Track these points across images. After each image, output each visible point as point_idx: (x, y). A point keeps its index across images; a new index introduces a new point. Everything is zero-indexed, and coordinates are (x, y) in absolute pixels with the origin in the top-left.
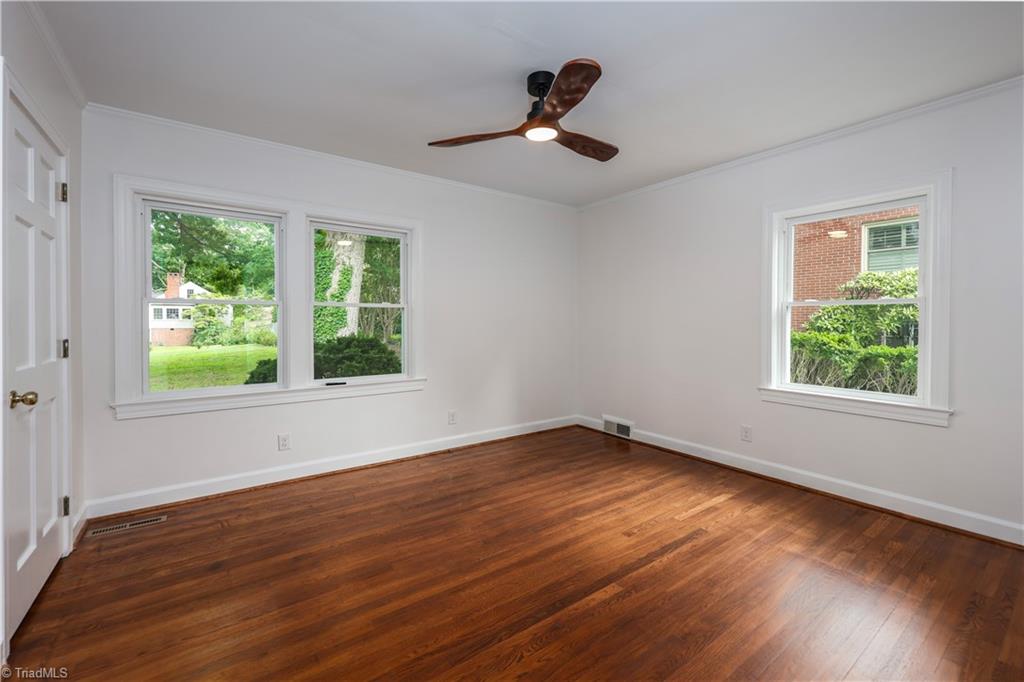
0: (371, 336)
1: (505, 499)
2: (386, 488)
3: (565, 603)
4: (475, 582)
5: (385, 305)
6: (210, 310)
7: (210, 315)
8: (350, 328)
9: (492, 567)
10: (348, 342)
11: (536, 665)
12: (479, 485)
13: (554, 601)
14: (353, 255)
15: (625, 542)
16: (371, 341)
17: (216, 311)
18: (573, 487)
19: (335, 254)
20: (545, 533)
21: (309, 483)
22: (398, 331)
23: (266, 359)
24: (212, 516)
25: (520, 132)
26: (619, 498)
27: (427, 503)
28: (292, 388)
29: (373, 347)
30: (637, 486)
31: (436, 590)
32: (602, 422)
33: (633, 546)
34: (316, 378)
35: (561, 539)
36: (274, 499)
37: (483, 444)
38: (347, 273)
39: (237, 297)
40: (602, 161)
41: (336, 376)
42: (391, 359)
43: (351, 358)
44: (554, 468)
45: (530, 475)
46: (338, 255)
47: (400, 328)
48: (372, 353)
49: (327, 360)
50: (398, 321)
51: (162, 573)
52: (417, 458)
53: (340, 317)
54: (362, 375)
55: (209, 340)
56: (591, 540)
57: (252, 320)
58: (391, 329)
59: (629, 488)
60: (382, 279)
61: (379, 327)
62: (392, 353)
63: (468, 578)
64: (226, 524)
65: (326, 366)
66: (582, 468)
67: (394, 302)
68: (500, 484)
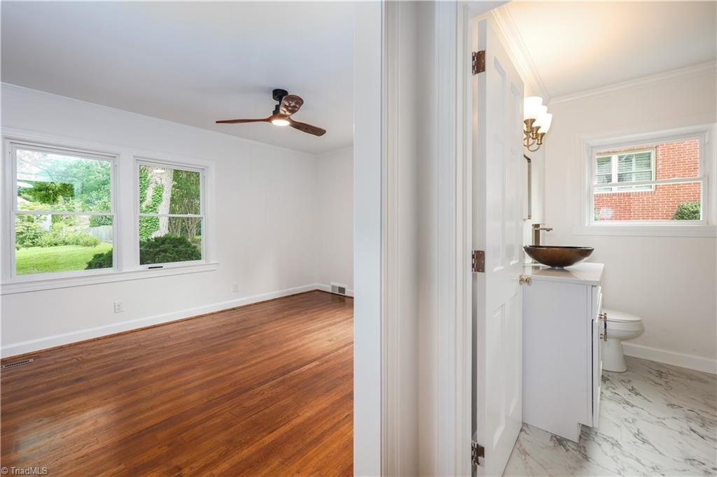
0: (179, 236)
1: (266, 330)
2: (191, 331)
3: (288, 372)
4: (244, 368)
5: (189, 215)
6: (28, 217)
7: (28, 221)
8: (162, 231)
9: (253, 362)
10: (161, 241)
11: (269, 395)
12: (251, 325)
13: (284, 371)
14: (164, 177)
15: (328, 344)
16: (180, 239)
17: (35, 217)
18: (307, 322)
19: (149, 176)
20: (285, 344)
21: (138, 333)
22: (200, 234)
23: (100, 253)
24: (69, 356)
25: (269, 120)
26: (330, 325)
27: (218, 337)
28: (124, 271)
29: (181, 243)
30: (341, 319)
31: (221, 374)
32: (330, 287)
33: (331, 345)
34: (141, 264)
35: (293, 346)
36: (113, 343)
37: (256, 304)
38: (159, 190)
39: (56, 206)
40: (319, 135)
41: (155, 263)
42: (194, 252)
43: (165, 251)
44: (298, 313)
45: (283, 318)
46: (152, 177)
47: (200, 230)
48: (181, 248)
49: (147, 253)
50: (199, 226)
51: (40, 387)
52: (213, 314)
53: (154, 223)
54: (173, 261)
55: (28, 242)
56: (310, 345)
57: (71, 225)
58: (194, 231)
59: (338, 320)
60: (187, 193)
61: (184, 230)
62: (195, 247)
63: (239, 368)
64: (79, 359)
65: (147, 257)
66: (314, 312)
67: (196, 213)
68: (263, 323)
